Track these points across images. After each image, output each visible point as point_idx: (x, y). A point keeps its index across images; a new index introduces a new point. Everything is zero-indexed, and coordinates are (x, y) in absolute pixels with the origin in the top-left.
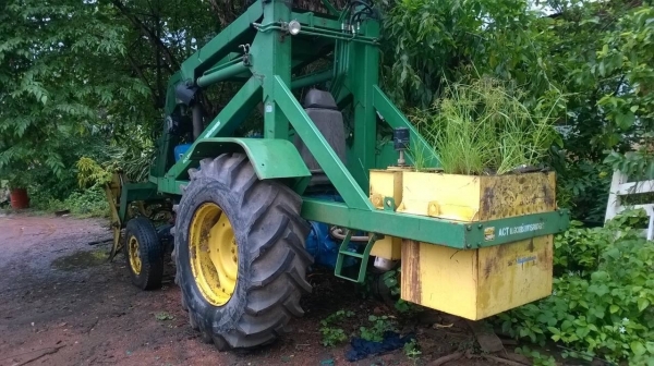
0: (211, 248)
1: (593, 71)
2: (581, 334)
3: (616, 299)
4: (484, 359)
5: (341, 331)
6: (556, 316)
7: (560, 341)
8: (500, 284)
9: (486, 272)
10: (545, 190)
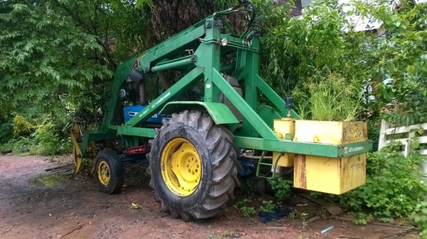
0: (173, 164)
1: (378, 71)
2: (382, 202)
3: (397, 185)
4: (334, 219)
5: (252, 208)
6: (367, 195)
7: (372, 207)
8: (348, 177)
9: (344, 170)
10: (363, 130)
